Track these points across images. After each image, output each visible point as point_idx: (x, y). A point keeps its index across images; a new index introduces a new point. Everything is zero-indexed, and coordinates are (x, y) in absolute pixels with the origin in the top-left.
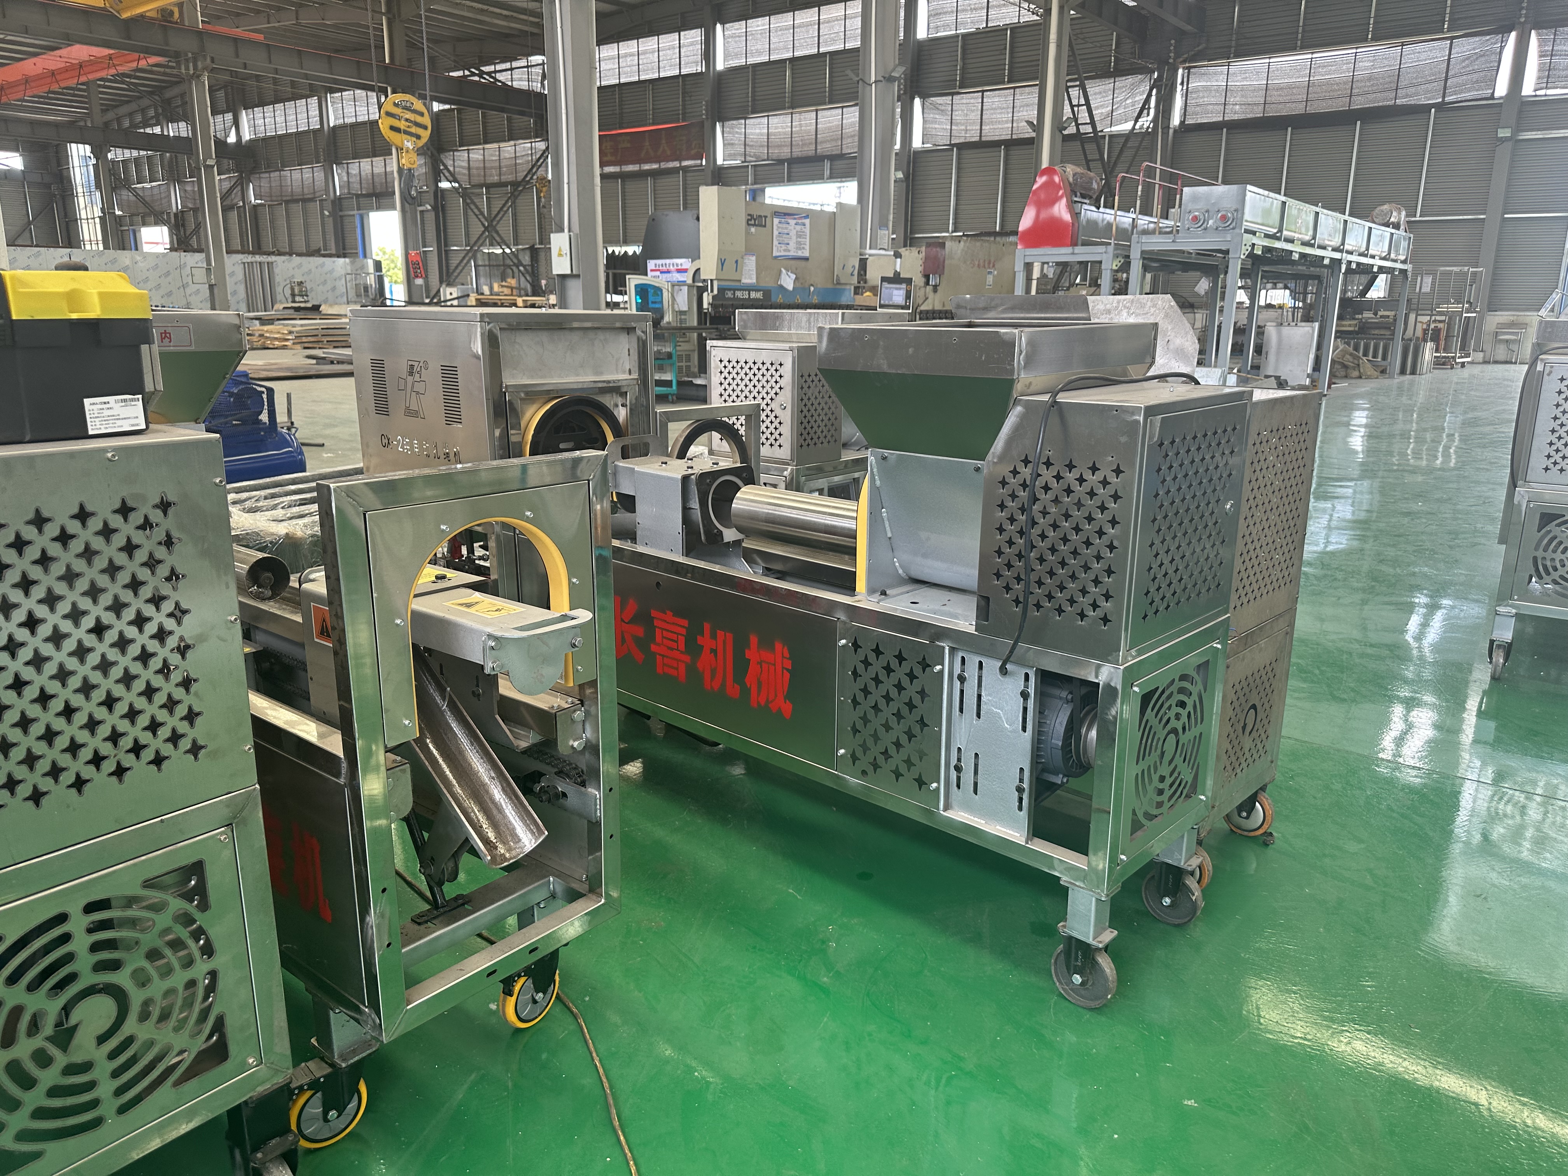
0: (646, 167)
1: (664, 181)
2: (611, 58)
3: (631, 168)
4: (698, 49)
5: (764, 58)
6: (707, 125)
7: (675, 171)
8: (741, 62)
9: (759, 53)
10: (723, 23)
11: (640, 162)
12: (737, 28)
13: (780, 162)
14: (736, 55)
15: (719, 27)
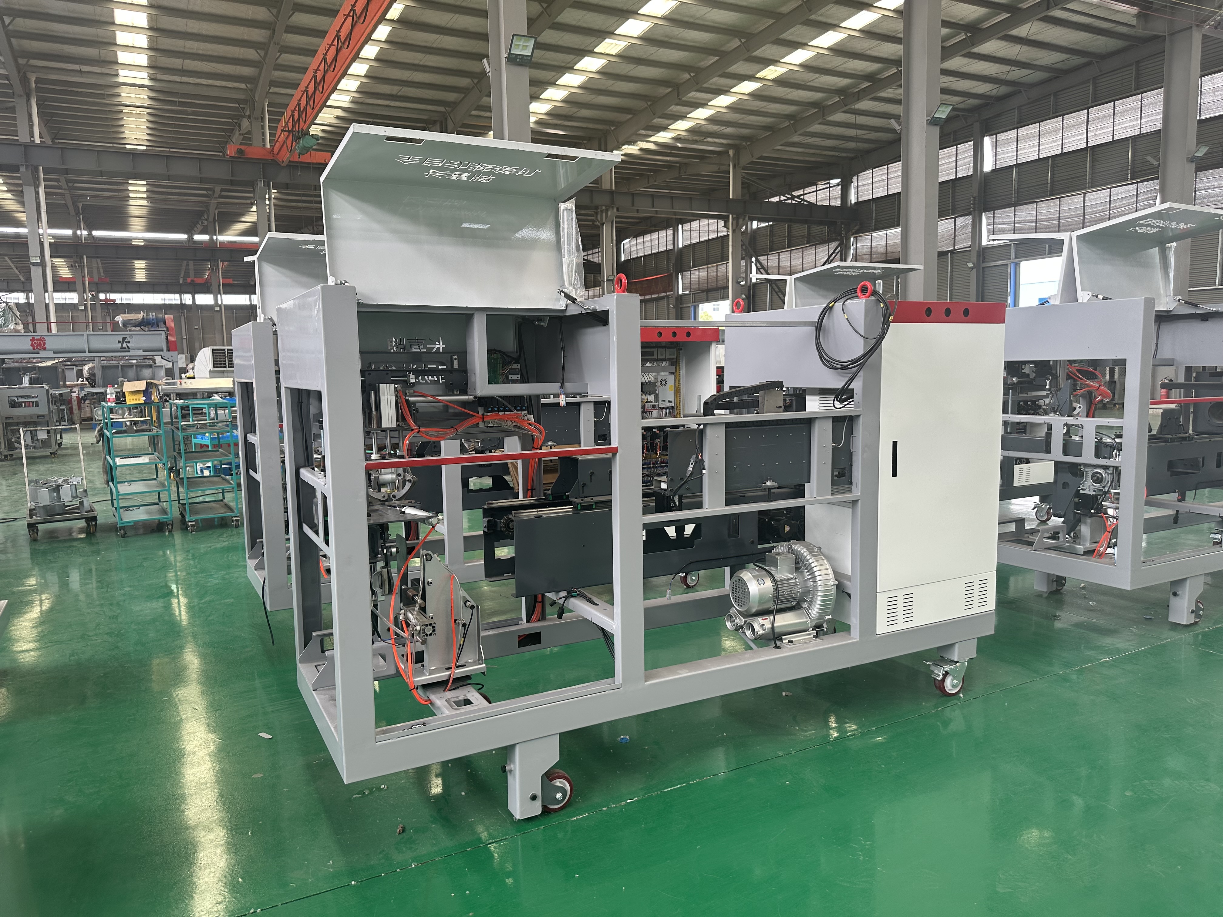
0: (653, 296)
1: (661, 303)
2: (640, 243)
3: (647, 297)
4: (670, 238)
5: (697, 241)
6: (674, 275)
7: (663, 298)
8: (689, 242)
9: (695, 238)
10: (682, 224)
11: (651, 294)
12: (687, 226)
13: (703, 291)
14: (687, 240)
15: (680, 226)
